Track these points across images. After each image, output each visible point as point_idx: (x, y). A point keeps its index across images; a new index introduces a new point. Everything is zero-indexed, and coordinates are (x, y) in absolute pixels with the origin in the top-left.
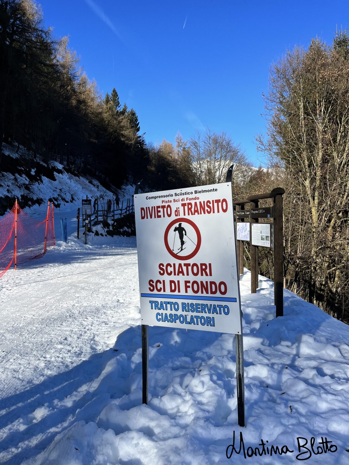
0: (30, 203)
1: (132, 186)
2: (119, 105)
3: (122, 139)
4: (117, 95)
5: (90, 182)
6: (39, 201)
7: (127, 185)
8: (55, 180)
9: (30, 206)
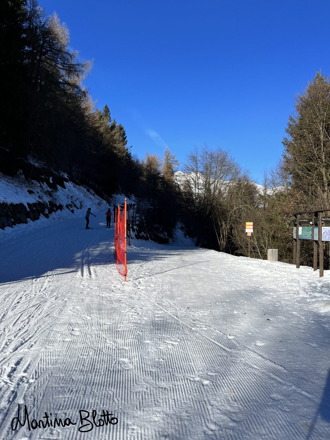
0: (55, 208)
1: (121, 195)
2: (111, 120)
3: (115, 151)
4: (109, 111)
5: (88, 190)
6: (60, 207)
7: (117, 193)
8: (65, 188)
9: (55, 212)
